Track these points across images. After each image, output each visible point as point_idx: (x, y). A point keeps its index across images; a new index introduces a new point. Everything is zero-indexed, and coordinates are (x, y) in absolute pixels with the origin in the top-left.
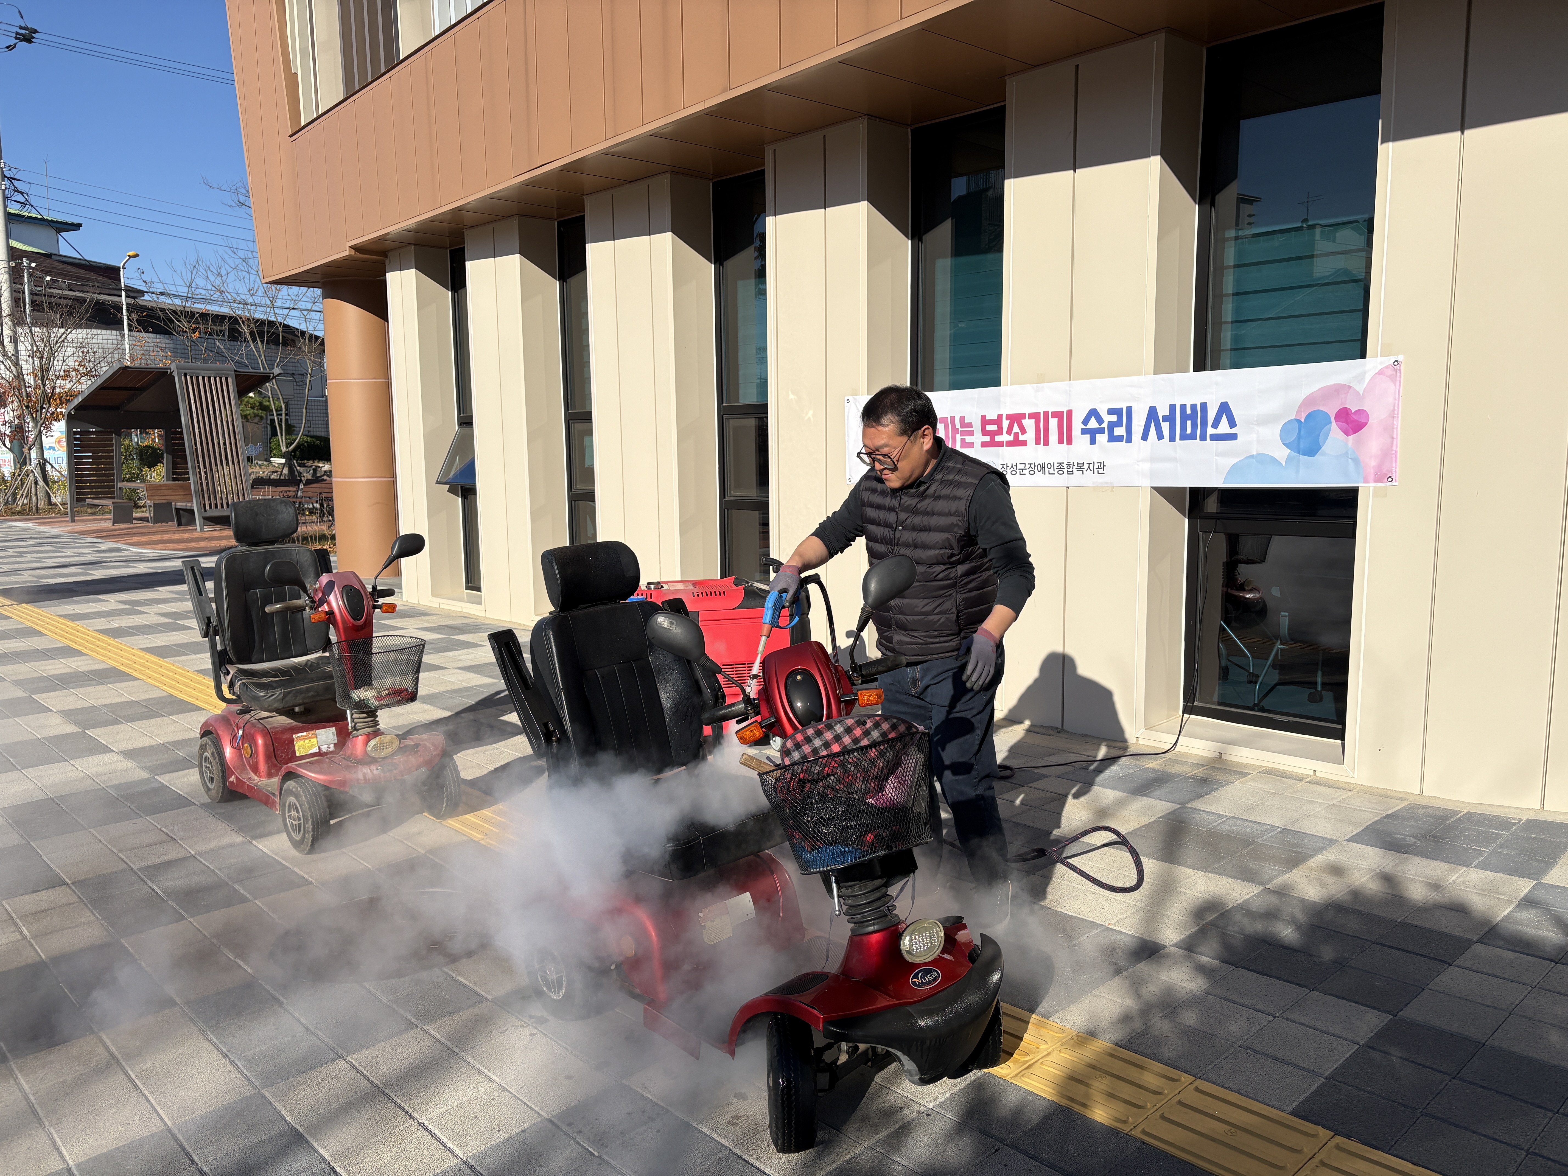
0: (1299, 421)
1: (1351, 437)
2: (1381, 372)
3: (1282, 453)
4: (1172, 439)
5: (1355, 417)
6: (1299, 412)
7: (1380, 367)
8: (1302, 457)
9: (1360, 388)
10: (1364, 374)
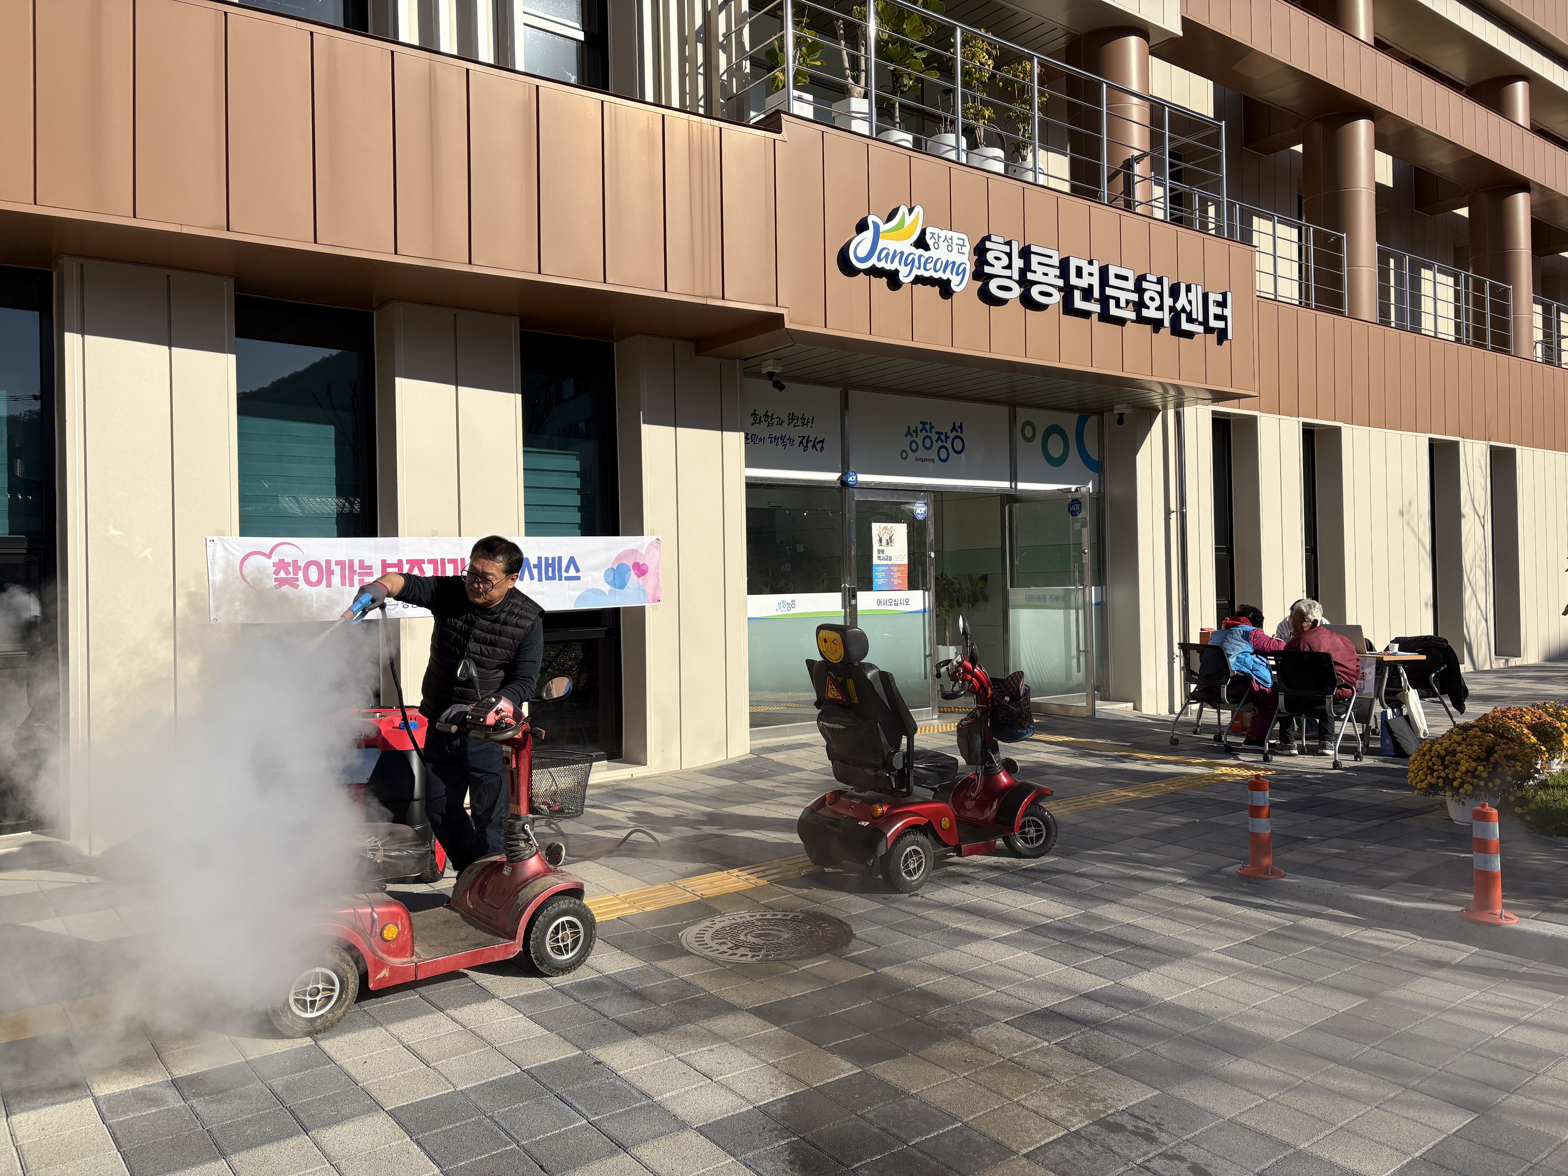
0: (613, 569)
1: (641, 579)
2: (651, 544)
3: (606, 588)
4: (540, 580)
5: (642, 568)
6: (613, 564)
7: (650, 541)
8: (617, 590)
9: (643, 551)
10: (644, 544)
